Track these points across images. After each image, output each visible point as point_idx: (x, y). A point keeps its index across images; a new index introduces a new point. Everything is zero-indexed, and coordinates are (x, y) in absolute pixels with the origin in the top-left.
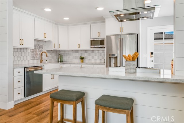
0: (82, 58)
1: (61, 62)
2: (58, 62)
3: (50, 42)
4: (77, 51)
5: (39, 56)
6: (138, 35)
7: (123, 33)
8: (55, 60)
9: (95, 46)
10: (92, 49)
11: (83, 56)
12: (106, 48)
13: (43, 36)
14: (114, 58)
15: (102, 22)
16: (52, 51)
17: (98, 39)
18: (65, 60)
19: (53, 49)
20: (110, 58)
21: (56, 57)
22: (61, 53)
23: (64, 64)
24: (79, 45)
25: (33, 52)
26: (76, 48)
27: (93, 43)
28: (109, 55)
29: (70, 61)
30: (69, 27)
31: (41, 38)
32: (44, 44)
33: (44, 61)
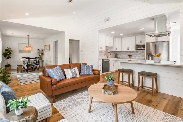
0: (130, 56)
1: (117, 57)
2: (115, 57)
3: (112, 47)
4: (126, 52)
5: (107, 54)
6: (168, 42)
7: (157, 41)
8: (114, 57)
9: (139, 49)
10: (136, 51)
11: (130, 55)
12: (145, 50)
13: (109, 44)
14: (151, 56)
15: (143, 34)
16: (112, 52)
17: (141, 45)
18: (119, 56)
19: (113, 51)
20: (148, 56)
21: (114, 55)
22: (117, 52)
23: (119, 58)
24: (128, 48)
25: (104, 52)
26: (126, 50)
27: (137, 47)
28: (148, 54)
29: (122, 57)
30: (122, 38)
31: (108, 45)
32: (109, 48)
33: (109, 57)
